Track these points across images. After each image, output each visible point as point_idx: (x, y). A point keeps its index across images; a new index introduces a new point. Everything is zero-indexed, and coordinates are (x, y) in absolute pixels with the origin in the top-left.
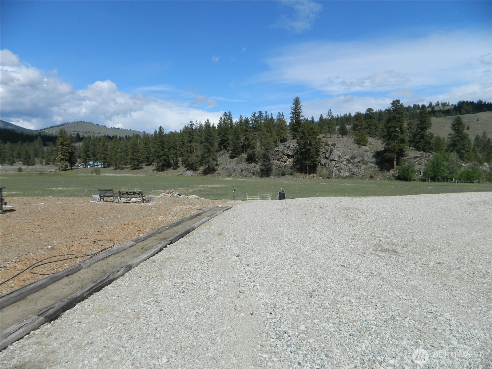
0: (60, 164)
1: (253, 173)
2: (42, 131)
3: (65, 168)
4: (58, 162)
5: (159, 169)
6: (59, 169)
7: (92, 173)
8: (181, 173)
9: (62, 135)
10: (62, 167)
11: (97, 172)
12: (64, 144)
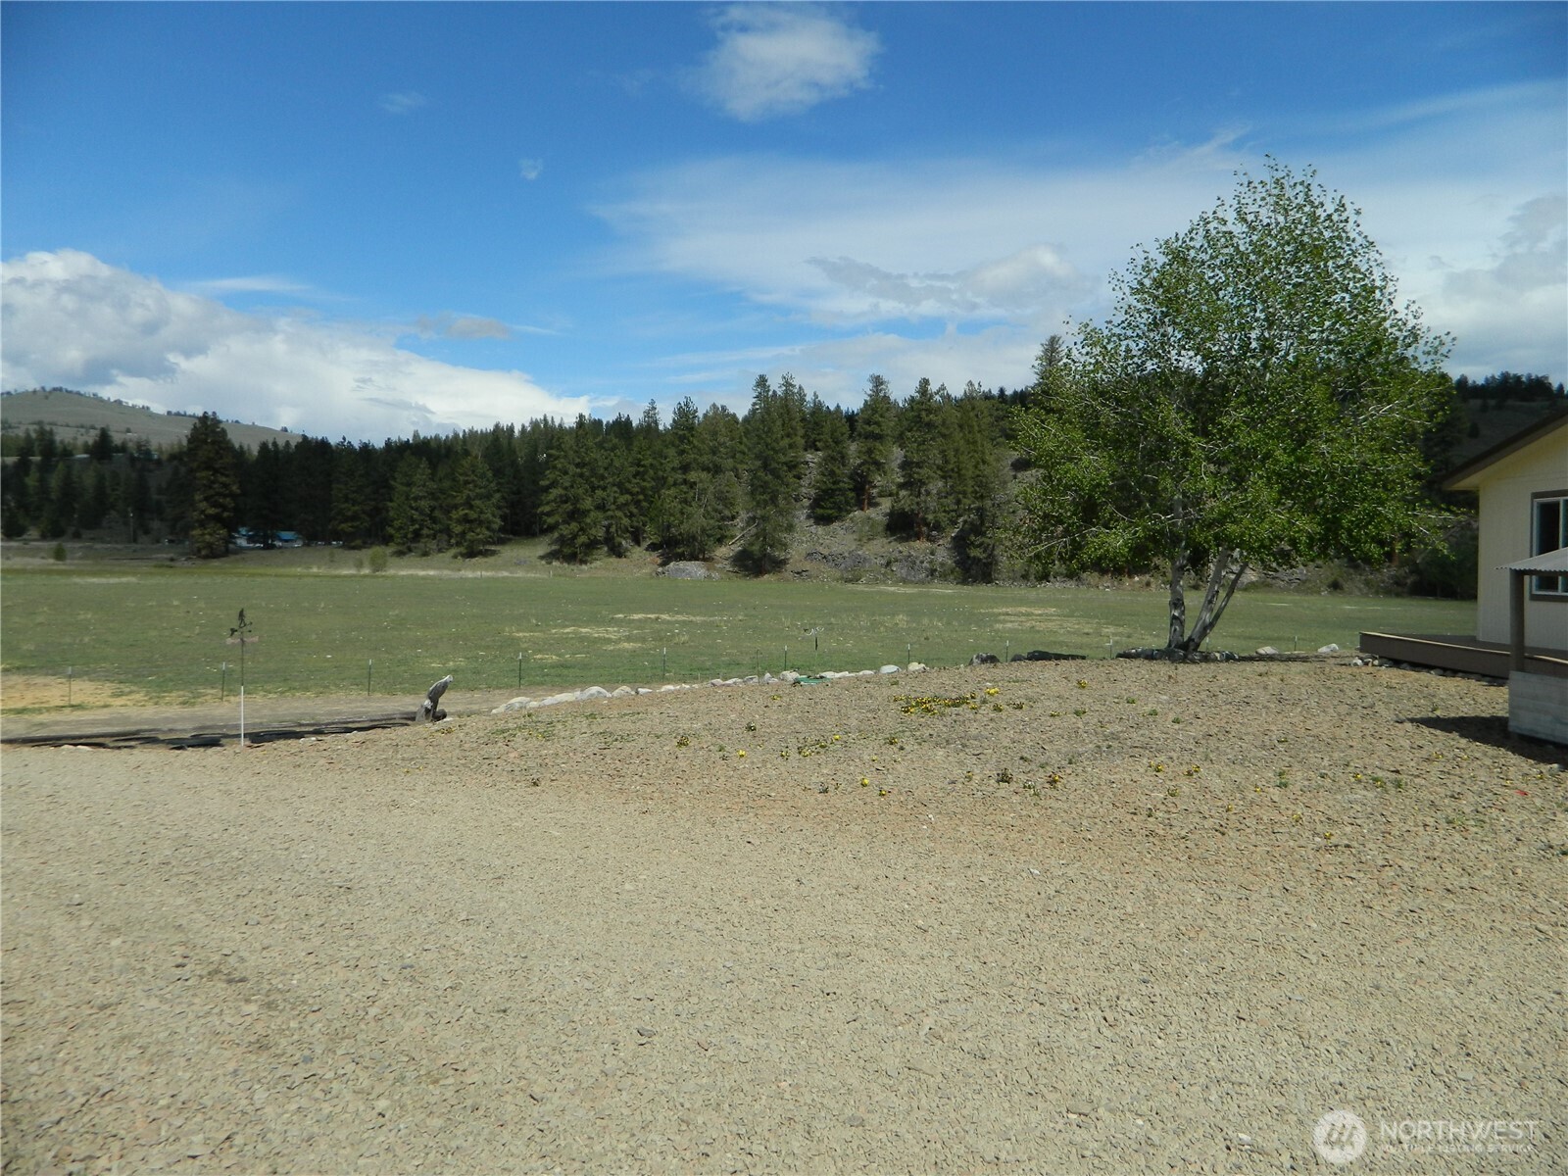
0: (203, 535)
1: (932, 572)
3: (223, 549)
4: (194, 528)
5: (579, 556)
6: (199, 550)
7: (360, 565)
8: (660, 569)
9: (207, 435)
10: (209, 546)
11: (378, 565)
12: (217, 466)
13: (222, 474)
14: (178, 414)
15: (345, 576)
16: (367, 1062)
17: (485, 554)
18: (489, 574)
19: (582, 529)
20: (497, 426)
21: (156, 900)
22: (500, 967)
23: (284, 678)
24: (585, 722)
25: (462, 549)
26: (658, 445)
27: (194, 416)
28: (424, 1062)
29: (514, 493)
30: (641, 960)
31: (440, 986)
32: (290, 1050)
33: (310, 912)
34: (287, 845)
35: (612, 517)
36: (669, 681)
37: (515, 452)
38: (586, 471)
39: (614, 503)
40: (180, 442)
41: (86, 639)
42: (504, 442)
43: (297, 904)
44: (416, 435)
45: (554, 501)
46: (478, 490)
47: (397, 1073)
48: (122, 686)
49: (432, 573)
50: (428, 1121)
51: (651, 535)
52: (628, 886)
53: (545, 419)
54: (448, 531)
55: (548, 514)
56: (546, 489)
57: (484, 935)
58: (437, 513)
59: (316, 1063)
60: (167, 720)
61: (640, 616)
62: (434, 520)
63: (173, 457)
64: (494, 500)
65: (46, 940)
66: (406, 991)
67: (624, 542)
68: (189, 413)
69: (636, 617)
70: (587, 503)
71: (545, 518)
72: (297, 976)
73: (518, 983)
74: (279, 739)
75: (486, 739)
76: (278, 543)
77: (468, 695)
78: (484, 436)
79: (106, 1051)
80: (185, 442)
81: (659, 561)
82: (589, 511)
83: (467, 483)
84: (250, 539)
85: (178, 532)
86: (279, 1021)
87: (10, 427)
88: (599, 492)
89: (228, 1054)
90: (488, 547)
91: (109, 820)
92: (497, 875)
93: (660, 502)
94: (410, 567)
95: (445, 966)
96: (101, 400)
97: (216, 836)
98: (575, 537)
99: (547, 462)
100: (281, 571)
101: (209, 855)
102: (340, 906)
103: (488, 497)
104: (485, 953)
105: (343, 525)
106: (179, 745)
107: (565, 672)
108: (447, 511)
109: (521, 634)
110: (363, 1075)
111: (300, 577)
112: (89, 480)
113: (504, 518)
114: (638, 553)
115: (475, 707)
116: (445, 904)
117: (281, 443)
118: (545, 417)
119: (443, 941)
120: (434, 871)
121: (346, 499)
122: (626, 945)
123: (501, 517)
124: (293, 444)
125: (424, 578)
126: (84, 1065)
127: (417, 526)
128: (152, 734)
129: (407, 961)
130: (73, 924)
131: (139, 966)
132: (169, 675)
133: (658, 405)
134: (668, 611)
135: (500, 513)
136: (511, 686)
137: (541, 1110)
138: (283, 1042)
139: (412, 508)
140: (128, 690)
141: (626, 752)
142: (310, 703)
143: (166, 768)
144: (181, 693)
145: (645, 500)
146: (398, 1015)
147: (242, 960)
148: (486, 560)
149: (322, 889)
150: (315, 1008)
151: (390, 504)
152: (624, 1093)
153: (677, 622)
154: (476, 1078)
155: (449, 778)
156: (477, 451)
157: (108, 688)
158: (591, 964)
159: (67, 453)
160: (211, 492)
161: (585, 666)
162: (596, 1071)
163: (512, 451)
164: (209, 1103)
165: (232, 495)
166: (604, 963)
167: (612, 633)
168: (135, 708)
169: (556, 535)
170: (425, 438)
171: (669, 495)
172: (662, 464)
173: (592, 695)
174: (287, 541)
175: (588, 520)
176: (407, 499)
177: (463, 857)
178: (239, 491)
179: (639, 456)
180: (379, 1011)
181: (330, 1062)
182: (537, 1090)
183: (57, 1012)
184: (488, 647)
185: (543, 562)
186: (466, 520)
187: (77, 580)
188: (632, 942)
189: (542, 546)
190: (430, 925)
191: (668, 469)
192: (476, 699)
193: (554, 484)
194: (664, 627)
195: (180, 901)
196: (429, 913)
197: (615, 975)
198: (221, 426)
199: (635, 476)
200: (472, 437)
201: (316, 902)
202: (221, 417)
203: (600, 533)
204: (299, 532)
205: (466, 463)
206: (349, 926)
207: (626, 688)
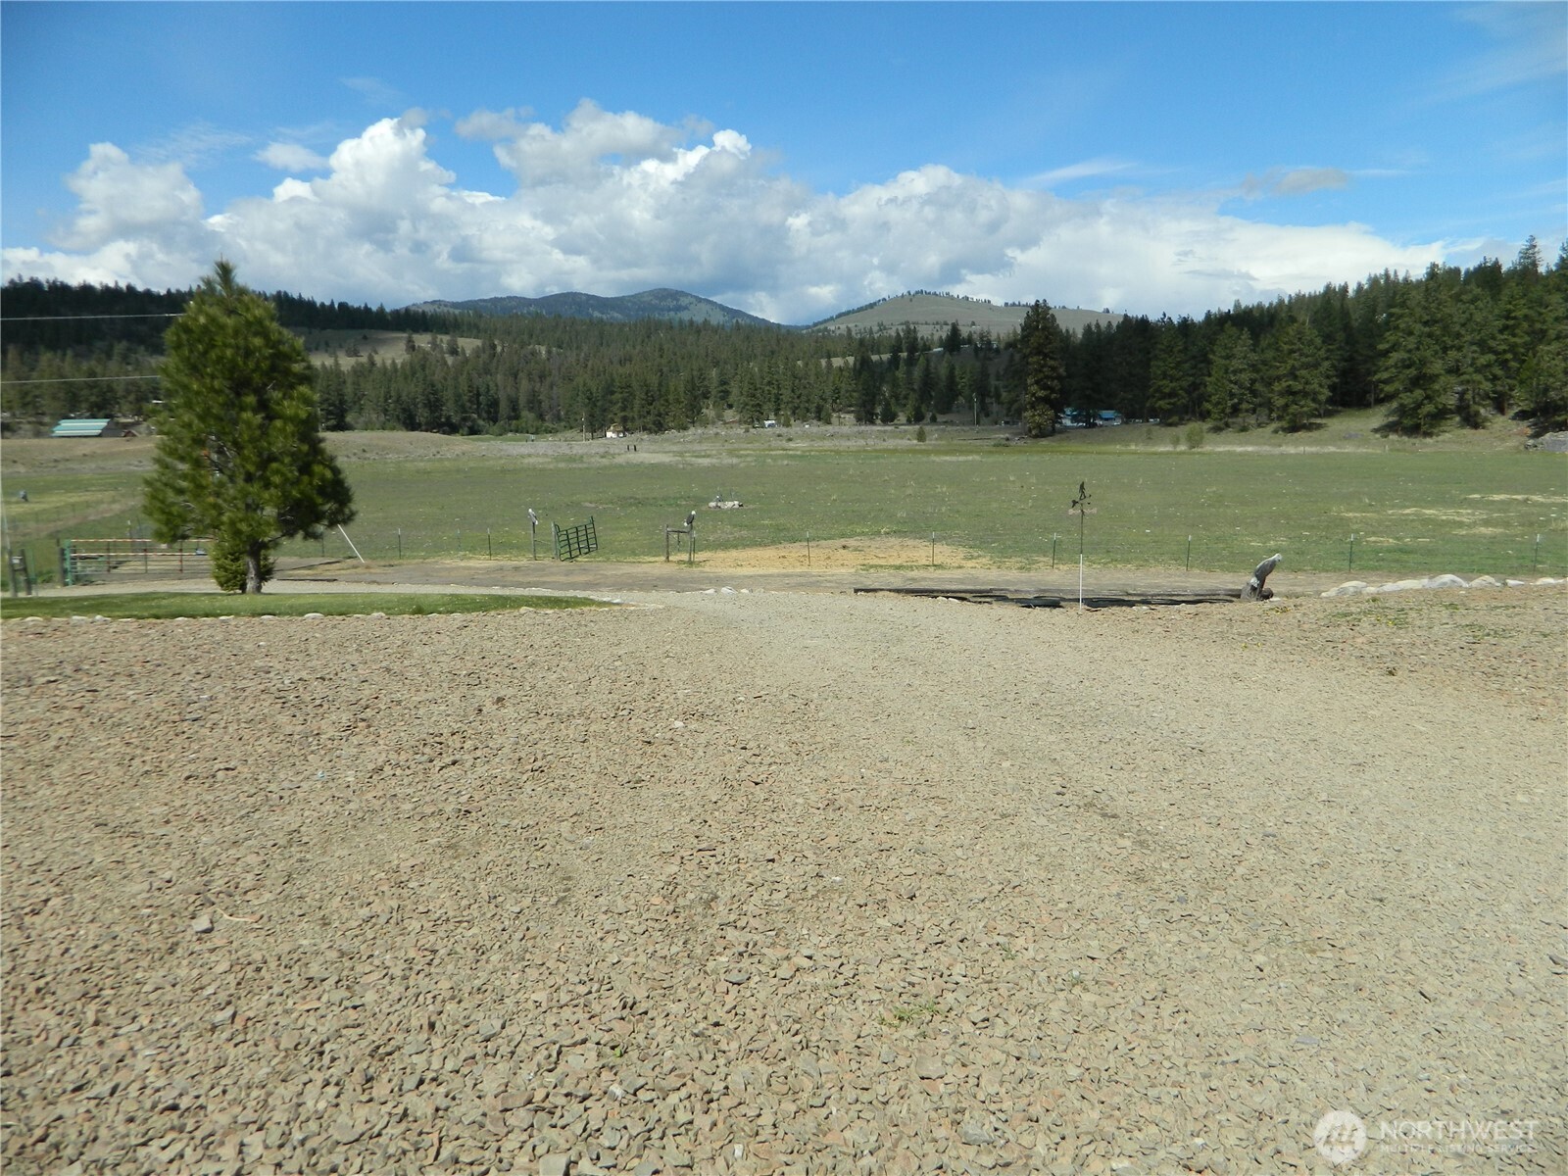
0: (1034, 415)
2: (822, 327)
3: (1050, 428)
4: (1026, 410)
5: (1424, 428)
6: (1030, 430)
7: (1176, 442)
8: (1531, 442)
9: (1038, 322)
10: (1039, 426)
11: (1194, 441)
12: (1046, 351)
13: (1051, 358)
14: (1014, 304)
15: (1162, 453)
16: (1239, 916)
17: (1309, 428)
18: (1314, 449)
19: (1428, 397)
20: (1328, 287)
21: (1032, 734)
22: (1371, 856)
23: (1108, 551)
24: (1445, 613)
25: (1284, 424)
26: (1537, 291)
27: (1026, 306)
28: (1299, 930)
29: (1346, 361)
30: (1547, 882)
31: (1307, 861)
32: (1165, 888)
33: (1167, 767)
34: (1137, 703)
35: (1468, 382)
36: (1543, 574)
37: (1348, 313)
38: (1437, 330)
39: (1472, 365)
40: (1015, 332)
41: (944, 509)
42: (1337, 304)
43: (1154, 758)
44: (1237, 305)
45: (1395, 366)
46: (1304, 359)
47: (1271, 934)
48: (971, 550)
49: (1250, 449)
50: (1309, 987)
51: (1521, 399)
52: (1520, 798)
53: (1387, 275)
54: (1268, 405)
55: (1386, 382)
56: (1386, 353)
57: (1348, 819)
58: (1258, 386)
59: (1191, 905)
60: (1007, 582)
61: (1502, 497)
62: (1254, 393)
63: (1010, 345)
64: (1321, 369)
65: (954, 753)
66: (1271, 858)
67: (1482, 411)
68: (1023, 302)
69: (1497, 497)
70: (1437, 367)
71: (1381, 386)
72: (1163, 823)
73: (1393, 875)
74: (1113, 605)
75: (1326, 622)
76: (1099, 422)
77: (1291, 576)
78: (1313, 299)
79: (1011, 852)
80: (1019, 331)
81: (1530, 432)
82: (1437, 376)
83: (1292, 351)
84: (1074, 419)
85: (1013, 415)
86: (1152, 859)
87: (885, 329)
88: (1453, 354)
89: (1111, 878)
90: (1313, 420)
91: (984, 661)
92: (1356, 761)
93: (1535, 361)
94: (1225, 443)
95: (1310, 842)
96: (952, 298)
97: (1073, 686)
98: (1419, 405)
99: (1387, 323)
100: (1104, 448)
101: (1070, 702)
102: (1195, 766)
103: (1316, 366)
104: (1352, 838)
105: (1161, 403)
106: (1027, 604)
107: (1405, 557)
108: (1269, 385)
109: (1351, 514)
110: (1237, 927)
111: (1120, 454)
112: (943, 371)
113: (1333, 388)
114: (1501, 423)
115: (1299, 590)
116: (1302, 781)
117: (1103, 324)
118: (1387, 271)
119: (1304, 817)
120: (1286, 747)
121: (1165, 376)
122: (1524, 862)
123: (1329, 387)
124: (1115, 324)
125: (1241, 454)
126: (996, 860)
127: (1236, 400)
128: (1002, 593)
129: (1269, 830)
130: (971, 743)
131: (1027, 788)
132: (1009, 543)
133: (1540, 243)
134: (1542, 491)
135: (1329, 382)
136: (1340, 570)
137: (1435, 1010)
138: (1158, 880)
139: (1231, 382)
140: (976, 554)
141: (1502, 649)
142: (1131, 575)
143: (1022, 623)
144: (1019, 559)
145: (1514, 359)
146: (1267, 880)
147: (1112, 798)
148: (1310, 434)
149: (1177, 748)
150: (1184, 855)
151: (1207, 379)
152: (1538, 1019)
153: (1554, 504)
154: (1355, 958)
155: (1291, 657)
156: (1304, 317)
157: (962, 552)
158: (1481, 873)
159: (927, 348)
160: (1041, 375)
161: (1430, 552)
162: (1500, 987)
163: (1345, 313)
164: (1100, 916)
165: (1059, 378)
166: (1497, 876)
167: (1465, 515)
168: (983, 571)
169: (1395, 405)
170: (1247, 307)
171: (1549, 352)
172: (1540, 314)
173: (1445, 584)
174: (1107, 419)
175: (1436, 387)
176: (1226, 372)
177: (1317, 738)
178: (1065, 374)
179: (1509, 306)
180: (1245, 871)
181: (1204, 907)
182: (1427, 989)
183: (970, 812)
184: (1312, 528)
185: (1378, 436)
186: (1290, 392)
187: (933, 458)
188: (1531, 859)
189: (1377, 417)
190: (1288, 799)
191: (1550, 320)
192: (1300, 582)
193: (1394, 347)
194: (1535, 510)
195: (1052, 738)
196: (1285, 787)
197: (1513, 891)
198: (1051, 312)
199: (1501, 332)
200: (1300, 301)
201: (1172, 759)
202: (1050, 304)
203: (1452, 401)
204: (1119, 410)
205: (1291, 330)
206: (1206, 785)
207: (1488, 578)
